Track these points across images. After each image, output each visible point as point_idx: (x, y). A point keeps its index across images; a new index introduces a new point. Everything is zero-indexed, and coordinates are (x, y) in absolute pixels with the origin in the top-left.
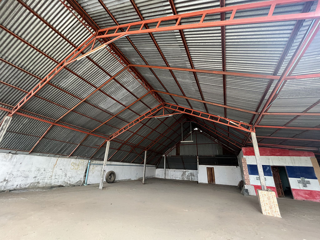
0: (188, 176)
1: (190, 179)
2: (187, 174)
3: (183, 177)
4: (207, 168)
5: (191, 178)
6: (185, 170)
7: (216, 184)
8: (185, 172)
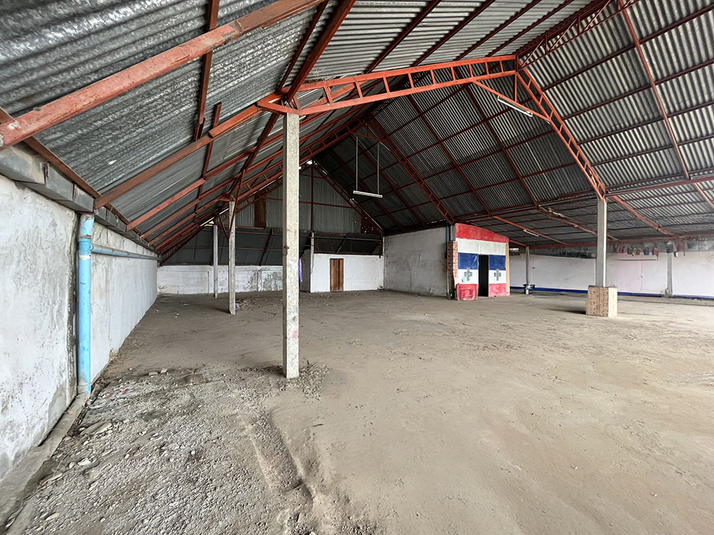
0: (266, 280)
1: (273, 286)
2: (264, 275)
3: (254, 284)
4: (331, 259)
5: (275, 284)
6: (259, 268)
7: (345, 292)
8: (260, 271)
